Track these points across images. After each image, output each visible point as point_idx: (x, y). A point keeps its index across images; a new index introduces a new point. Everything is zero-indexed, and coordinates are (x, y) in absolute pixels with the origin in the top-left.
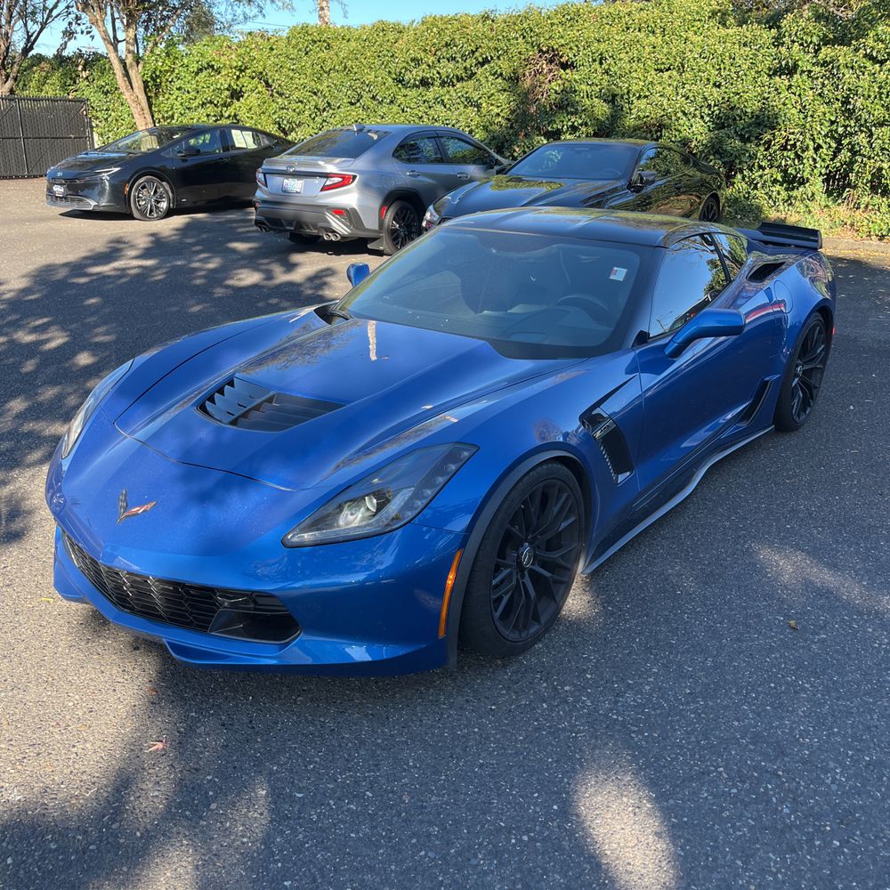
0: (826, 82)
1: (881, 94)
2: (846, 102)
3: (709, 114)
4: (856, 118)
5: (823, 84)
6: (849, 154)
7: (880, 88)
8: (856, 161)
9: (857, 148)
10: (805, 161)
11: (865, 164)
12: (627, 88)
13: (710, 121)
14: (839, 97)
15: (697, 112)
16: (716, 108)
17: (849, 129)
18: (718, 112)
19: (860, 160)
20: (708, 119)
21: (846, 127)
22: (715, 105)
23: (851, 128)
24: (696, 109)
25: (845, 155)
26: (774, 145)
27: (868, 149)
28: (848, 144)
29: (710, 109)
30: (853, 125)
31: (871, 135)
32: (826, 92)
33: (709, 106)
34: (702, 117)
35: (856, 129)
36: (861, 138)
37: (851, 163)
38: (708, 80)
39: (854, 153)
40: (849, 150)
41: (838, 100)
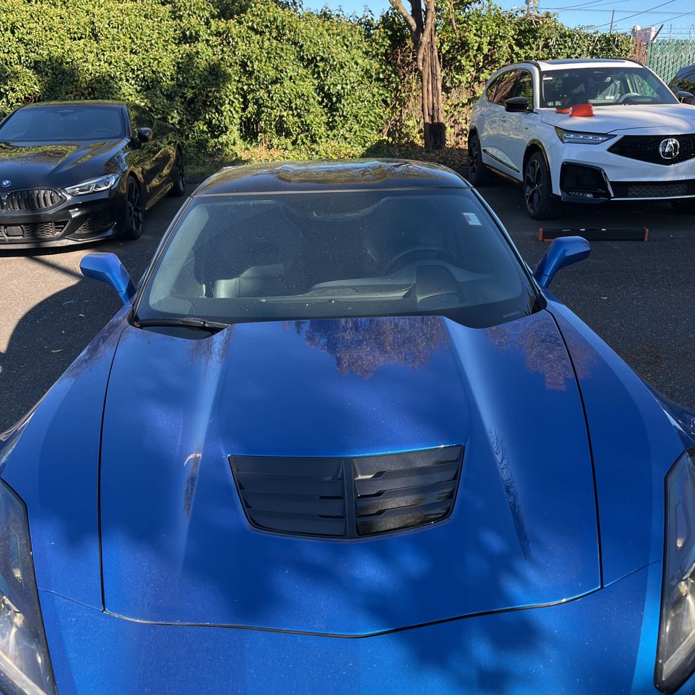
0: (225, 49)
1: (270, 58)
2: (244, 65)
3: (134, 78)
4: (255, 78)
5: (222, 50)
6: (256, 107)
7: (268, 53)
8: (263, 112)
9: (261, 101)
10: (225, 113)
11: (270, 114)
12: (48, 55)
13: (136, 84)
14: (238, 61)
15: (123, 76)
16: (139, 72)
17: (251, 87)
18: (142, 75)
19: (266, 110)
20: (133, 82)
21: (249, 85)
22: (138, 70)
23: (253, 86)
24: (121, 73)
25: (252, 108)
26: (198, 102)
27: (270, 102)
28: (252, 99)
29: (133, 73)
30: (254, 83)
31: (269, 92)
32: (227, 57)
33: (133, 71)
34: (127, 80)
35: (258, 86)
36: (262, 93)
37: (259, 113)
38: (124, 47)
39: (260, 106)
40: (254, 104)
41: (237, 63)
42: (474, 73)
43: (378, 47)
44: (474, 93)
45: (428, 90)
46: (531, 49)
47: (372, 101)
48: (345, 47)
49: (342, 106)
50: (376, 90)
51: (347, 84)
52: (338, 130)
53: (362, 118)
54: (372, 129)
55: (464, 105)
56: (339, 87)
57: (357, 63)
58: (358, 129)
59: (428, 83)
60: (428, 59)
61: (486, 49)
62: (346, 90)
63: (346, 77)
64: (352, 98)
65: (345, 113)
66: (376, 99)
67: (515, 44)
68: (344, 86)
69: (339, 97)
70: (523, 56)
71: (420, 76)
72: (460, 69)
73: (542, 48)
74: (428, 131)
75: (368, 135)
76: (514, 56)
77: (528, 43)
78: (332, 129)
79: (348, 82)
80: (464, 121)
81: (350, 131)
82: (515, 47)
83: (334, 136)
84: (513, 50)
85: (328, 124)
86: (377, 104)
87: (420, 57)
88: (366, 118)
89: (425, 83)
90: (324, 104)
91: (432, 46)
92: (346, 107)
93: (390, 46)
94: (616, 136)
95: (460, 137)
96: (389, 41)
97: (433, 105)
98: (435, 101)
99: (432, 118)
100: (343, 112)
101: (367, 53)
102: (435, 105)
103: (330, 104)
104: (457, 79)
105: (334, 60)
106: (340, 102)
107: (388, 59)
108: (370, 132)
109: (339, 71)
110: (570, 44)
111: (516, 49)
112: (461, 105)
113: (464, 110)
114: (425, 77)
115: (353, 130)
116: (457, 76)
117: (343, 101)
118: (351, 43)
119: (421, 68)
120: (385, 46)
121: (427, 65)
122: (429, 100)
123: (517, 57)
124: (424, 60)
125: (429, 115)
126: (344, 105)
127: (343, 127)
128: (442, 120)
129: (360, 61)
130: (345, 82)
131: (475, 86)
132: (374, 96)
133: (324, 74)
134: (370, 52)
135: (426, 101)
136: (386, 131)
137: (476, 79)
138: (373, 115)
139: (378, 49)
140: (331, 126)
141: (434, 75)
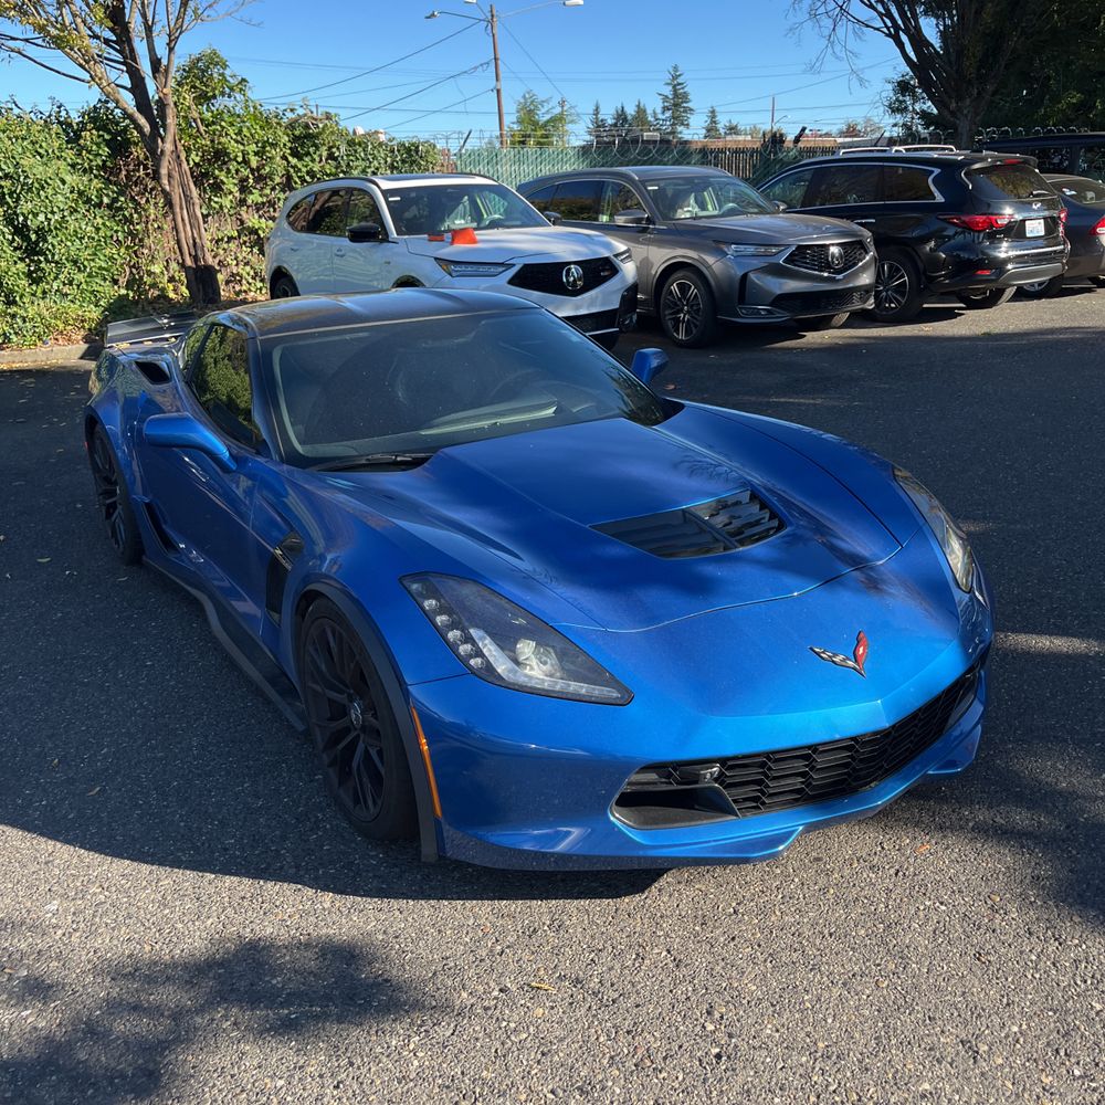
42: (237, 195)
43: (91, 157)
44: (242, 222)
45: (183, 220)
46: (313, 160)
47: (96, 237)
48: (38, 157)
49: (50, 247)
50: (100, 221)
51: (53, 213)
52: (48, 283)
53: (86, 263)
54: (105, 280)
55: (230, 239)
56: (41, 217)
57: (64, 182)
58: (83, 280)
59: (181, 208)
60: (176, 175)
61: (254, 161)
62: (52, 223)
63: (51, 202)
64: (64, 234)
65: (56, 257)
66: (102, 233)
67: (291, 155)
68: (49, 216)
69: (42, 233)
70: (304, 170)
71: (169, 203)
72: (217, 188)
73: (327, 160)
74: (193, 278)
75: (100, 289)
76: (292, 170)
77: (308, 154)
78: (37, 281)
79: (55, 209)
80: (235, 262)
81: (71, 283)
82: (290, 158)
83: (44, 292)
84: (289, 162)
85: (29, 275)
86: (105, 242)
87: (164, 171)
88: (92, 264)
89: (178, 210)
90: (15, 245)
91: (179, 157)
92: (57, 245)
93: (109, 156)
94: (514, 265)
95: (231, 285)
96: (106, 149)
97: (194, 241)
98: (195, 235)
99: (196, 258)
100: (53, 255)
101: (73, 166)
102: (198, 240)
103: (25, 244)
104: (216, 203)
105: (27, 177)
106: (45, 241)
107: (108, 172)
108: (102, 283)
109: (38, 193)
110: (362, 155)
111: (294, 161)
112: (226, 239)
113: (232, 245)
114: (176, 200)
115: (75, 282)
116: (216, 199)
117: (50, 239)
118: (47, 151)
119: (167, 188)
120: (101, 155)
121: (175, 183)
122: (186, 234)
123: (296, 172)
124: (170, 176)
125: (190, 255)
126: (53, 246)
127: (56, 278)
128: (210, 261)
129: (68, 178)
130: (49, 209)
131: (242, 213)
132: (98, 229)
133: (11, 197)
134: (78, 164)
135: (182, 235)
136: (123, 281)
137: (242, 202)
138: (102, 257)
139: (91, 161)
140: (35, 278)
141: (188, 198)
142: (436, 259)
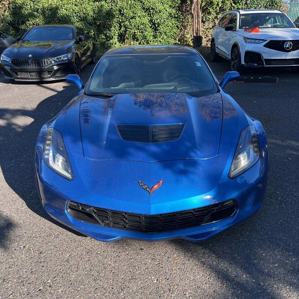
1: (131, 8)
2: (120, 11)
3: (76, 16)
4: (125, 16)
5: (112, 5)
6: (124, 28)
7: (130, 6)
8: (127, 30)
9: (127, 26)
10: (112, 31)
11: (130, 31)
12: (42, 6)
13: (77, 18)
14: (118, 9)
15: (72, 15)
17: (123, 20)
18: (79, 15)
19: (128, 30)
20: (76, 18)
21: (122, 19)
22: (78, 13)
23: (124, 19)
24: (71, 14)
26: (101, 26)
27: (130, 26)
28: (123, 25)
29: (76, 14)
30: (124, 18)
31: (130, 22)
32: (113, 8)
33: (76, 13)
34: (73, 17)
35: (125, 20)
36: (127, 23)
37: (126, 31)
38: (72, 3)
39: (126, 28)
40: (124, 27)
41: (117, 10)
42: (215, 15)
43: (175, 3)
44: (215, 23)
45: (195, 22)
46: (240, 5)
47: (172, 26)
48: (162, 4)
49: (160, 29)
50: (174, 22)
51: (162, 19)
52: (158, 38)
53: (168, 33)
54: (172, 38)
55: (210, 29)
56: (159, 20)
57: (166, 10)
58: (166, 38)
59: (196, 19)
60: (196, 9)
61: (220, 5)
62: (161, 22)
63: (161, 16)
64: (164, 25)
66: (174, 25)
67: (233, 3)
68: (161, 20)
69: (159, 25)
70: (236, 8)
71: (193, 17)
72: (209, 13)
73: (244, 5)
74: (195, 39)
75: (170, 41)
76: (232, 8)
77: (238, 2)
78: (155, 38)
79: (162, 18)
80: (210, 35)
81: (163, 39)
83: (156, 41)
84: (232, 5)
85: (154, 36)
86: (174, 28)
87: (193, 8)
88: (169, 34)
89: (194, 19)
90: (152, 28)
91: (198, 4)
92: (161, 29)
93: (180, 3)
94: (267, 40)
95: (208, 42)
96: (180, 1)
97: (197, 28)
99: (197, 34)
100: (160, 31)
101: (171, 6)
103: (155, 28)
104: (208, 17)
105: (157, 9)
106: (159, 27)
107: (180, 9)
108: (171, 39)
109: (159, 14)
110: (256, 3)
114: (195, 16)
115: (164, 38)
116: (208, 16)
117: (160, 26)
118: (164, 2)
119: (193, 13)
120: (178, 3)
121: (195, 11)
122: (196, 26)
123: (234, 8)
124: (194, 9)
126: (160, 28)
127: (160, 37)
128: (201, 35)
129: (168, 10)
130: (161, 18)
131: (215, 20)
132: (173, 24)
133: (153, 15)
134: (172, 6)
135: (194, 27)
136: (177, 39)
137: (216, 17)
138: (172, 32)
139: (175, 5)
140: (155, 37)
141: (198, 15)
142: (244, 37)
